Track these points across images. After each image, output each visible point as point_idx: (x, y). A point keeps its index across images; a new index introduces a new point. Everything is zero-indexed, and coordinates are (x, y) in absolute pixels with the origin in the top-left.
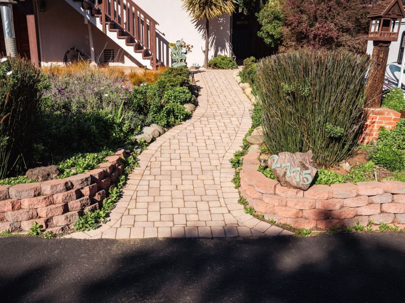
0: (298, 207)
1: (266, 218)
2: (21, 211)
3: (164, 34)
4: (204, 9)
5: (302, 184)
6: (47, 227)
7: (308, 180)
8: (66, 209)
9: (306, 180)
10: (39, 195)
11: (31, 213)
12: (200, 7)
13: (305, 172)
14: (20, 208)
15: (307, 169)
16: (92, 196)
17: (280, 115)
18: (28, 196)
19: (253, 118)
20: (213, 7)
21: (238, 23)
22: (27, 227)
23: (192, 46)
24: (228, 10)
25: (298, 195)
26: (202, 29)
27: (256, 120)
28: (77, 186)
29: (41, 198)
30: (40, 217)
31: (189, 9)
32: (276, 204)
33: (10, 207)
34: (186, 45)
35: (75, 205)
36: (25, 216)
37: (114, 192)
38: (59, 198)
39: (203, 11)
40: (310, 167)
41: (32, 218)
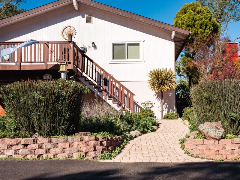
0: (216, 149)
1: (200, 156)
2: (73, 148)
3: (138, 102)
4: (160, 86)
5: (217, 136)
6: (86, 156)
7: (220, 134)
8: (95, 150)
9: (219, 135)
10: (82, 140)
11: (78, 149)
12: (158, 85)
13: (218, 130)
14: (73, 147)
15: (219, 129)
16: (108, 146)
17: (203, 112)
18: (77, 141)
19: (190, 128)
20: (165, 85)
21: (179, 102)
22: (76, 156)
23: (154, 104)
24: (173, 87)
25: (216, 143)
26: (160, 99)
27: (191, 129)
28: (101, 140)
29: (84, 142)
30: (82, 151)
31: (152, 88)
32: (205, 149)
33: (68, 146)
34: (151, 103)
35: (100, 148)
36: (75, 150)
37: (118, 149)
38: (92, 143)
39: (160, 87)
40: (220, 128)
41: (78, 152)
